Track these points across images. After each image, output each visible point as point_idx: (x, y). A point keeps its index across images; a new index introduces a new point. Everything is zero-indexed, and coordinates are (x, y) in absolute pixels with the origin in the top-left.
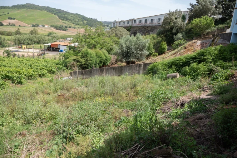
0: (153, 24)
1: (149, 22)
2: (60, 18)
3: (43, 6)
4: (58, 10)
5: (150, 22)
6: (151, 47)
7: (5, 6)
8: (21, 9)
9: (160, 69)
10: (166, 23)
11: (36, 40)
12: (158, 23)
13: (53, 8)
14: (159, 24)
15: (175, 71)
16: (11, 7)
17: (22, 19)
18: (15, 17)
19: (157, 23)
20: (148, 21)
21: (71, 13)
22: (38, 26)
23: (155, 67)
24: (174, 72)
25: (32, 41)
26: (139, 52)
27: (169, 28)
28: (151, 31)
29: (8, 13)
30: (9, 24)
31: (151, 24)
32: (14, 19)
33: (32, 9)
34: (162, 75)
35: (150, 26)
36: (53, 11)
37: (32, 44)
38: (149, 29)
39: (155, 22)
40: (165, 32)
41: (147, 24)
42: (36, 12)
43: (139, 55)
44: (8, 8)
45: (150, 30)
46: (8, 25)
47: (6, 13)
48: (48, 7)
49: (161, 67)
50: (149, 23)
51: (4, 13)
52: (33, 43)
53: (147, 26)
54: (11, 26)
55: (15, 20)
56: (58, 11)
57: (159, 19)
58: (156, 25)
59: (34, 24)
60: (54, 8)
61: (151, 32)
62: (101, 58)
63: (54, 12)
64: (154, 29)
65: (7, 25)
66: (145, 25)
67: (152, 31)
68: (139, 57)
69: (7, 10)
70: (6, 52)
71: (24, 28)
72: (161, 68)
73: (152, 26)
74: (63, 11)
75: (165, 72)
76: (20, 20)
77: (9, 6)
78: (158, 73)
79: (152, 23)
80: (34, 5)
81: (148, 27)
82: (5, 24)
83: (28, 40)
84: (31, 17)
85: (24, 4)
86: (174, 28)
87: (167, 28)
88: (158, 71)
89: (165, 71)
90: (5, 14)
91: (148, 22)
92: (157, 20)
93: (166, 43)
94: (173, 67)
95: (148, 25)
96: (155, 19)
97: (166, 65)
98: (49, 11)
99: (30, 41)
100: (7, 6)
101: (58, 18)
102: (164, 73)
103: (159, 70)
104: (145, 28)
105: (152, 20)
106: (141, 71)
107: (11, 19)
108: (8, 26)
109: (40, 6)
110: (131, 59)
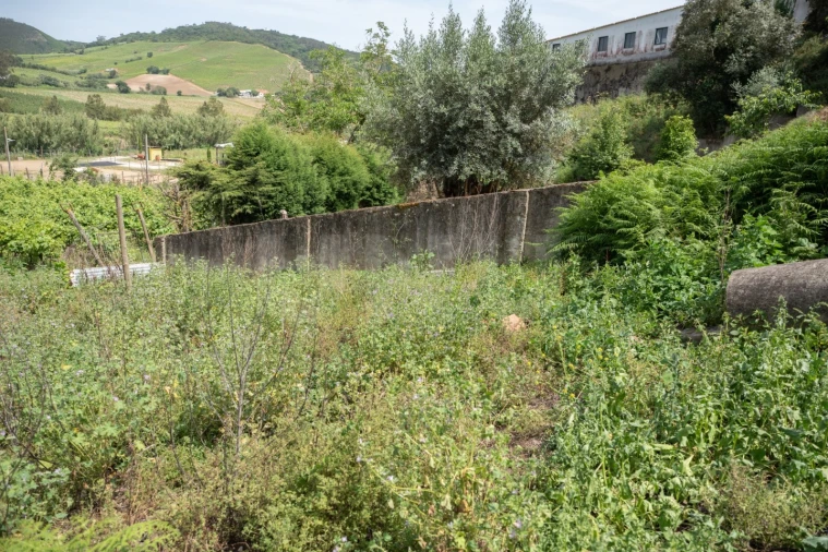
0: (632, 53)
1: (615, 45)
2: (307, 67)
3: (257, 31)
4: (304, 40)
5: (621, 45)
6: (613, 138)
7: (142, 32)
8: (188, 40)
9: (650, 225)
10: (694, 29)
11: (202, 132)
12: (656, 47)
13: (290, 34)
14: (661, 53)
15: (809, 246)
16: (160, 35)
17: (189, 73)
18: (167, 68)
19: (649, 47)
20: (610, 41)
21: (348, 51)
22: (236, 93)
23: (604, 212)
24: (788, 250)
25: (191, 137)
26: (514, 123)
27: (708, 51)
28: (622, 85)
29: (150, 55)
30: (148, 87)
31: (626, 54)
32: (166, 72)
33: (222, 39)
34: (666, 271)
35: (618, 64)
36: (290, 46)
37: (191, 147)
38: (615, 75)
39: (644, 43)
40: (687, 73)
41: (606, 55)
42: (237, 48)
43: (516, 143)
44: (153, 37)
45: (617, 79)
46: (145, 90)
47: (145, 54)
48: (274, 34)
49: (660, 206)
50: (615, 50)
51: (138, 55)
52: (194, 142)
53: (605, 64)
54: (154, 93)
55: (169, 76)
56: (303, 46)
57: (662, 31)
58: (648, 56)
59: (225, 88)
60: (294, 36)
61: (622, 90)
62: (341, 174)
63: (292, 50)
64: (636, 75)
65: (142, 92)
66: (598, 61)
67: (629, 86)
68: (515, 154)
69: (149, 43)
70: (61, 166)
71: (191, 100)
72: (656, 213)
73: (628, 63)
74: (322, 45)
75: (699, 244)
76: (182, 77)
77: (154, 33)
78: (629, 253)
79: (630, 50)
80: (229, 27)
81: (609, 68)
82: (134, 87)
83: (178, 132)
84: (218, 67)
85: (198, 24)
86: (733, 51)
87: (700, 52)
88: (632, 242)
89: (698, 236)
90: (140, 58)
91: (609, 46)
92: (650, 33)
93: (691, 121)
94: (784, 199)
95: (611, 60)
96: (645, 32)
97: (704, 190)
98: (276, 45)
99: (183, 138)
100: (149, 32)
101: (302, 67)
102: (684, 255)
103: (638, 230)
104: (598, 74)
105: (630, 38)
106: (514, 241)
107: (156, 72)
108: (145, 93)
109: (248, 31)
110: (465, 166)
